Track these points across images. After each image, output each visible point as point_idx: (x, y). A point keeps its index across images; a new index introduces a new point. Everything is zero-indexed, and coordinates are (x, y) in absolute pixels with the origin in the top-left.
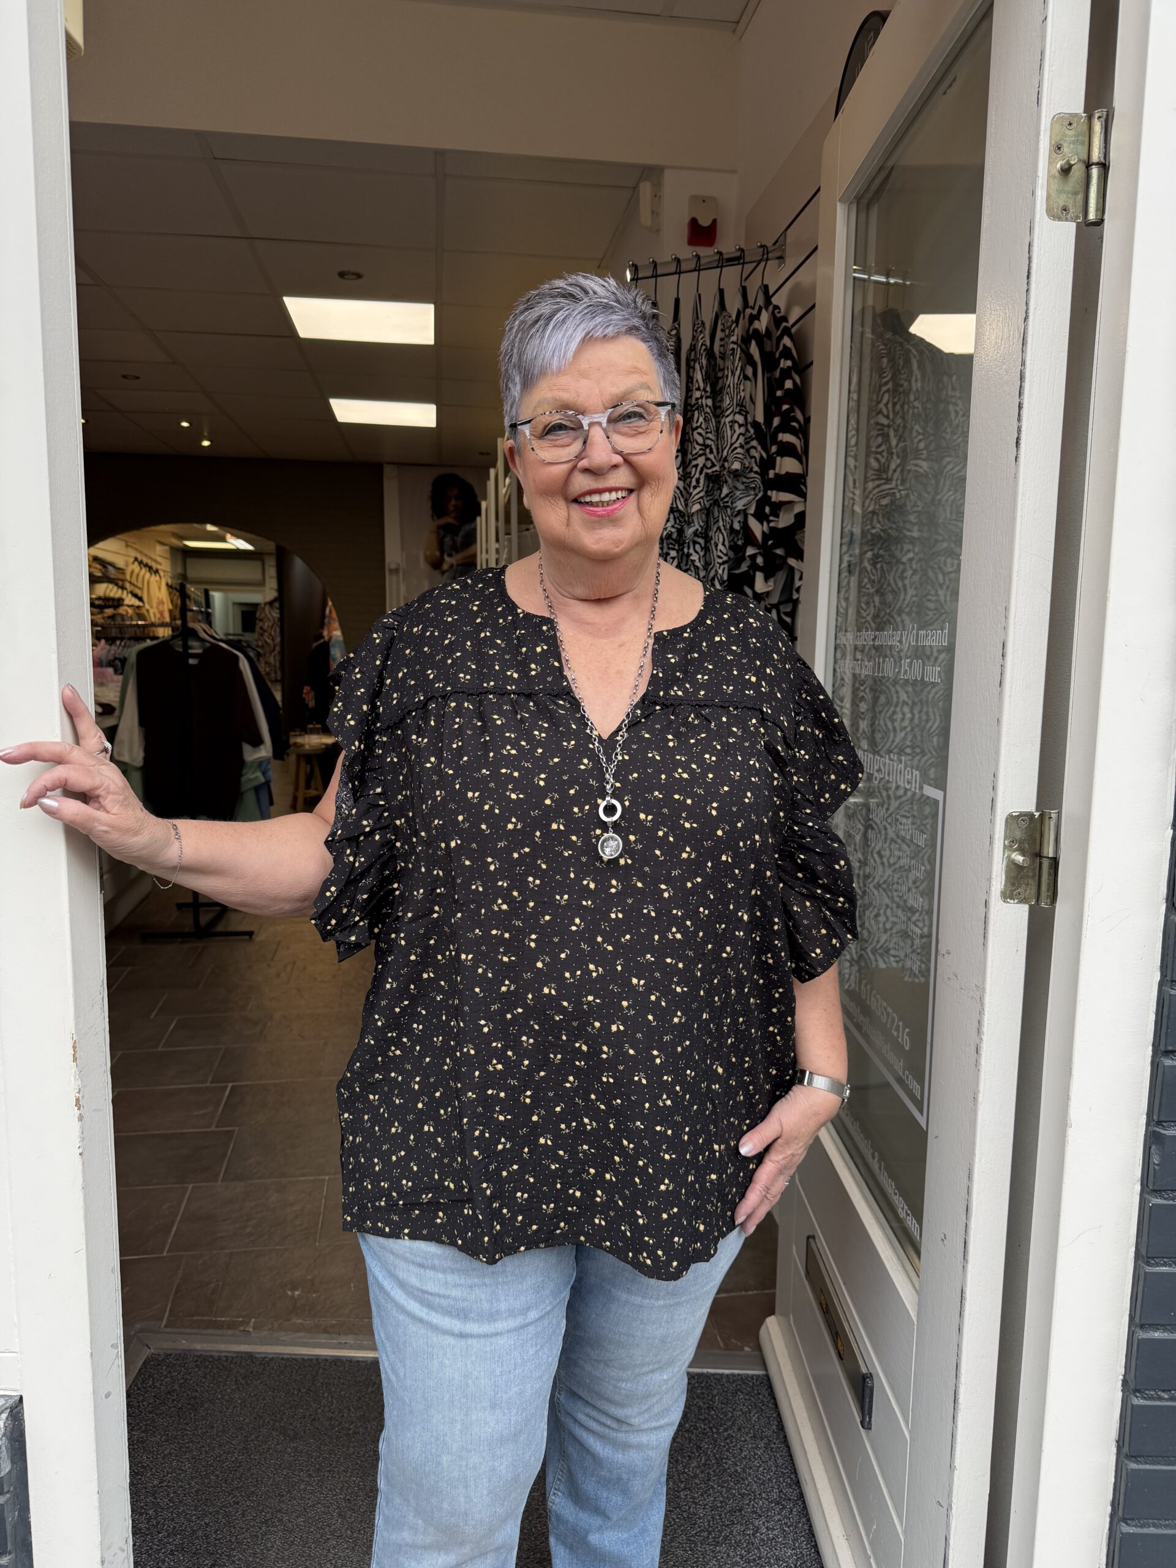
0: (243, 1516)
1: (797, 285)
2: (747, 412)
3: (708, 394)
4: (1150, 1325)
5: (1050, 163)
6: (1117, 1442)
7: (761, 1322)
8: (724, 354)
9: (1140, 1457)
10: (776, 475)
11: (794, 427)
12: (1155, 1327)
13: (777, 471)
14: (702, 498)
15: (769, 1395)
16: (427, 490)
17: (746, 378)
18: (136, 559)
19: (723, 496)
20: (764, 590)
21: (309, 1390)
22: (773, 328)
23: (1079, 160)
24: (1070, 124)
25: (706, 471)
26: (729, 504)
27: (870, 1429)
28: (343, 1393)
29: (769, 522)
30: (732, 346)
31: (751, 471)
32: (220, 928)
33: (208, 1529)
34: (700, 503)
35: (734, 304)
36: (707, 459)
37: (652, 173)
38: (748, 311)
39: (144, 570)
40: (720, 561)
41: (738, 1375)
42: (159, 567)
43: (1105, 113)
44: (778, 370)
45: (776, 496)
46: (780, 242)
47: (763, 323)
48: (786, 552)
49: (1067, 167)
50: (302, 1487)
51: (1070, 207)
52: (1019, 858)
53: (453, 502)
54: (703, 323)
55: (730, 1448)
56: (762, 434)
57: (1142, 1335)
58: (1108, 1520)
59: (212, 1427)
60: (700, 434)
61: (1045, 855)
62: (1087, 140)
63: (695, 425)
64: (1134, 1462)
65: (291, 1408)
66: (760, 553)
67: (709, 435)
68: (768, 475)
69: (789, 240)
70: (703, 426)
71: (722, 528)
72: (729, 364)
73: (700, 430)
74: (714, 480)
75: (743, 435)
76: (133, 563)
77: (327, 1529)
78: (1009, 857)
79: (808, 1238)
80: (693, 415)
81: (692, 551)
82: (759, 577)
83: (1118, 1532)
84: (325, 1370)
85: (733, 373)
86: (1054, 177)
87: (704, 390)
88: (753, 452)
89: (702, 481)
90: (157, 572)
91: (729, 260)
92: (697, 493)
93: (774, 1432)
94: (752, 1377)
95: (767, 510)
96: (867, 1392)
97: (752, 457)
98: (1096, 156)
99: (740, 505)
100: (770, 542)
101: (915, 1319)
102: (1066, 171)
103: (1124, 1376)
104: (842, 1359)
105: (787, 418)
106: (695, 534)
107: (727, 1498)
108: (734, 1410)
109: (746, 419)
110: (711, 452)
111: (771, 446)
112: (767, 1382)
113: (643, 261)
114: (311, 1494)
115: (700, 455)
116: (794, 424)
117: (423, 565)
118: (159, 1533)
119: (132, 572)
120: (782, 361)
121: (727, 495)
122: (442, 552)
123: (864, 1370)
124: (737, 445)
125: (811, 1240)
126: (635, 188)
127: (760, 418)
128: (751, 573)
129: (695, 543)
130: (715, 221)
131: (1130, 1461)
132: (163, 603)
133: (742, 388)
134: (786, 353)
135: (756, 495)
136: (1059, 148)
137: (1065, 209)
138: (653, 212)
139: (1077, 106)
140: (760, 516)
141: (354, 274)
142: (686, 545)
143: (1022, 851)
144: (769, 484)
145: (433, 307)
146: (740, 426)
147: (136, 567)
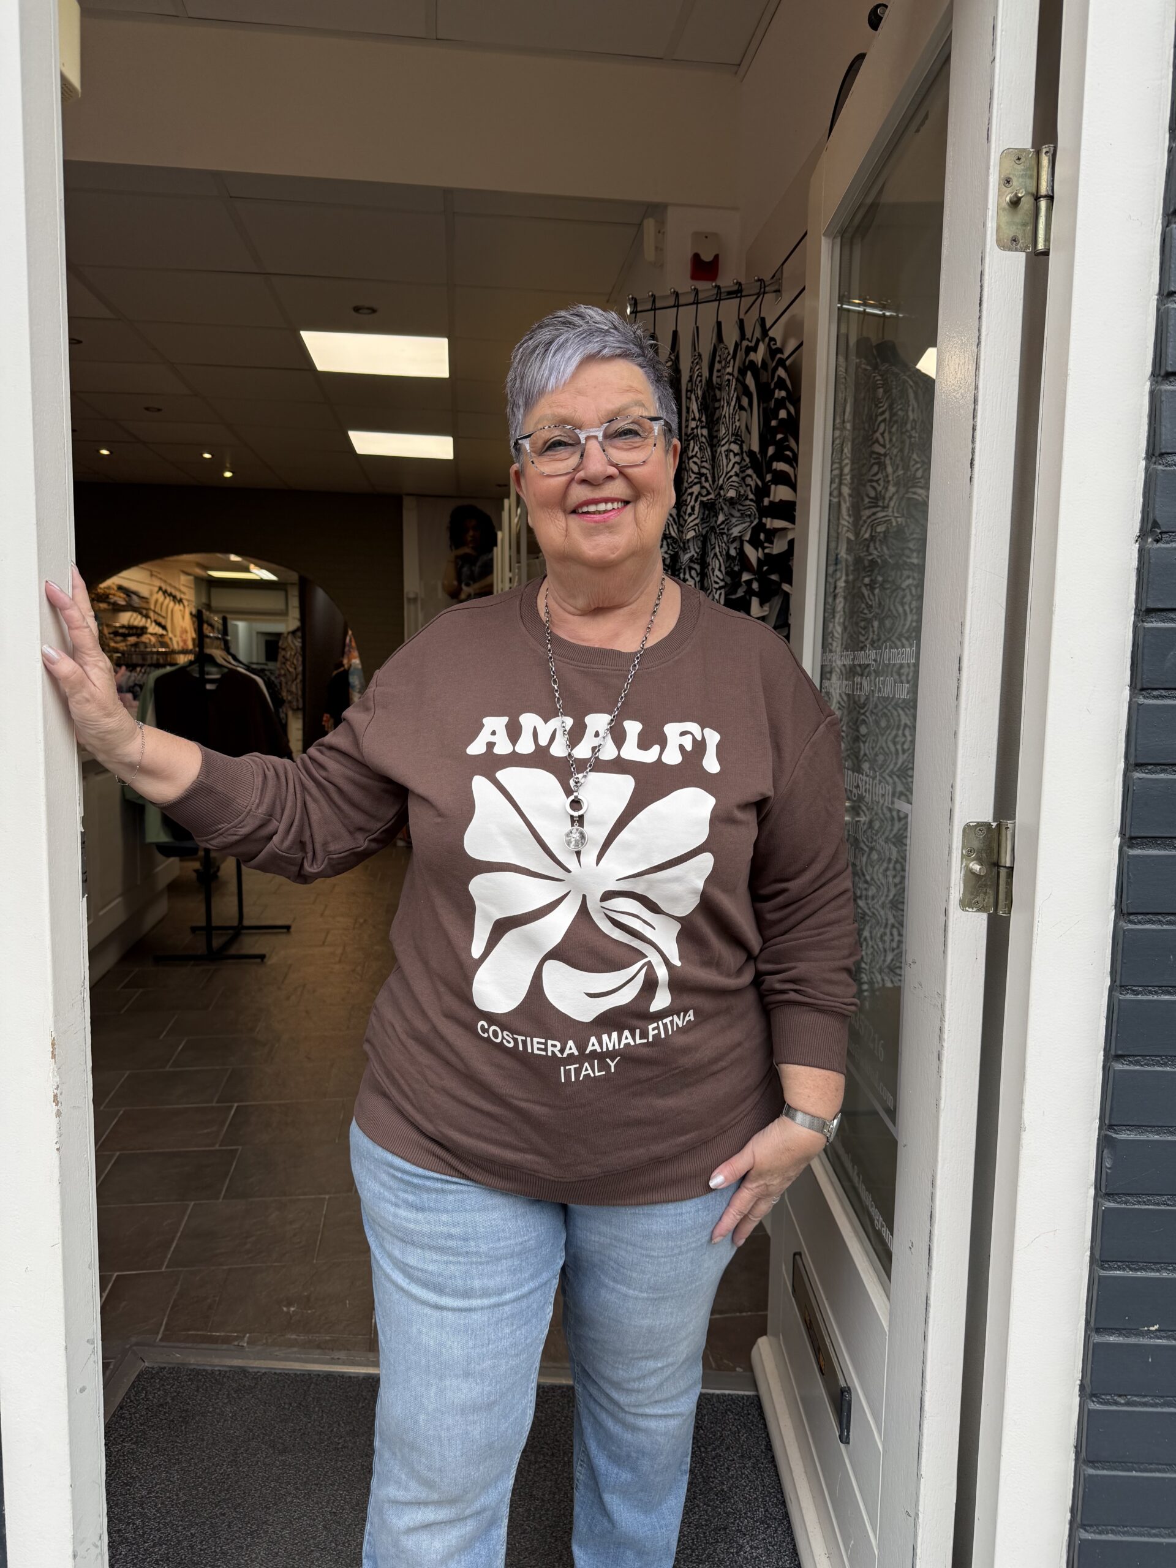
0: (229, 1527)
1: (793, 317)
2: (743, 442)
3: (704, 424)
4: (1105, 1329)
5: (999, 196)
6: (1076, 1447)
7: (753, 1342)
8: (721, 385)
9: (1097, 1462)
10: (771, 502)
11: (788, 455)
12: (1111, 1331)
13: (772, 498)
14: (697, 525)
15: (759, 1415)
16: (446, 520)
17: (742, 408)
18: (160, 588)
19: (719, 523)
20: (760, 615)
21: (300, 1404)
22: (769, 360)
23: (1028, 193)
24: (1019, 159)
25: (700, 498)
26: (726, 531)
27: (848, 1443)
28: (334, 1408)
29: (764, 548)
30: (727, 377)
31: (747, 498)
32: (233, 951)
33: (194, 1540)
34: (695, 530)
35: (731, 336)
36: (702, 487)
37: (656, 210)
38: (745, 343)
39: (168, 599)
40: (717, 586)
41: (729, 1395)
42: (183, 596)
43: (1052, 149)
44: (773, 402)
45: (771, 523)
46: (778, 276)
47: (758, 356)
48: (781, 578)
49: (1015, 199)
50: (289, 1499)
51: (1020, 238)
52: (976, 867)
53: (471, 533)
54: (700, 355)
55: (717, 1467)
56: (758, 463)
57: (1097, 1339)
58: (1067, 1526)
59: (203, 1440)
60: (695, 463)
61: (1003, 864)
62: (1035, 174)
63: (690, 454)
64: (1091, 1467)
65: (281, 1422)
66: (755, 579)
67: (704, 464)
68: (763, 502)
69: (785, 275)
70: (698, 455)
71: (718, 554)
72: (725, 394)
73: (695, 459)
74: (710, 509)
75: (739, 464)
76: (158, 592)
77: (312, 1541)
78: (967, 866)
79: (795, 1254)
80: (689, 444)
81: (687, 576)
82: (755, 602)
83: (1077, 1539)
84: (317, 1385)
85: (729, 404)
86: (1004, 209)
87: (700, 420)
88: (749, 480)
89: (697, 509)
90: (180, 601)
91: (729, 293)
92: (692, 520)
93: (762, 1452)
94: (743, 1397)
95: (762, 536)
96: (845, 1407)
97: (747, 485)
98: (1044, 189)
99: (735, 532)
100: (765, 568)
101: (886, 1329)
102: (1015, 203)
103: (1081, 1381)
104: (823, 1374)
105: (781, 447)
106: (691, 560)
107: (713, 1516)
108: (723, 1429)
109: (741, 448)
110: (707, 480)
111: (767, 473)
112: (757, 1403)
113: (643, 295)
114: (297, 1506)
115: (696, 484)
116: (788, 453)
117: (441, 594)
118: (145, 1542)
119: (157, 601)
120: (777, 391)
121: (723, 523)
122: (460, 583)
123: (843, 1384)
124: (732, 473)
125: (797, 1257)
126: (640, 225)
127: (755, 447)
128: (748, 597)
129: (691, 568)
130: (717, 257)
131: (1087, 1466)
132: (186, 632)
133: (737, 417)
134: (781, 384)
135: (752, 522)
136: (1008, 182)
137: (1014, 240)
138: (656, 248)
139: (1024, 140)
140: (755, 543)
141: (368, 308)
142: (682, 571)
143: (980, 861)
144: (764, 512)
145: (445, 341)
146: (735, 455)
147: (160, 596)
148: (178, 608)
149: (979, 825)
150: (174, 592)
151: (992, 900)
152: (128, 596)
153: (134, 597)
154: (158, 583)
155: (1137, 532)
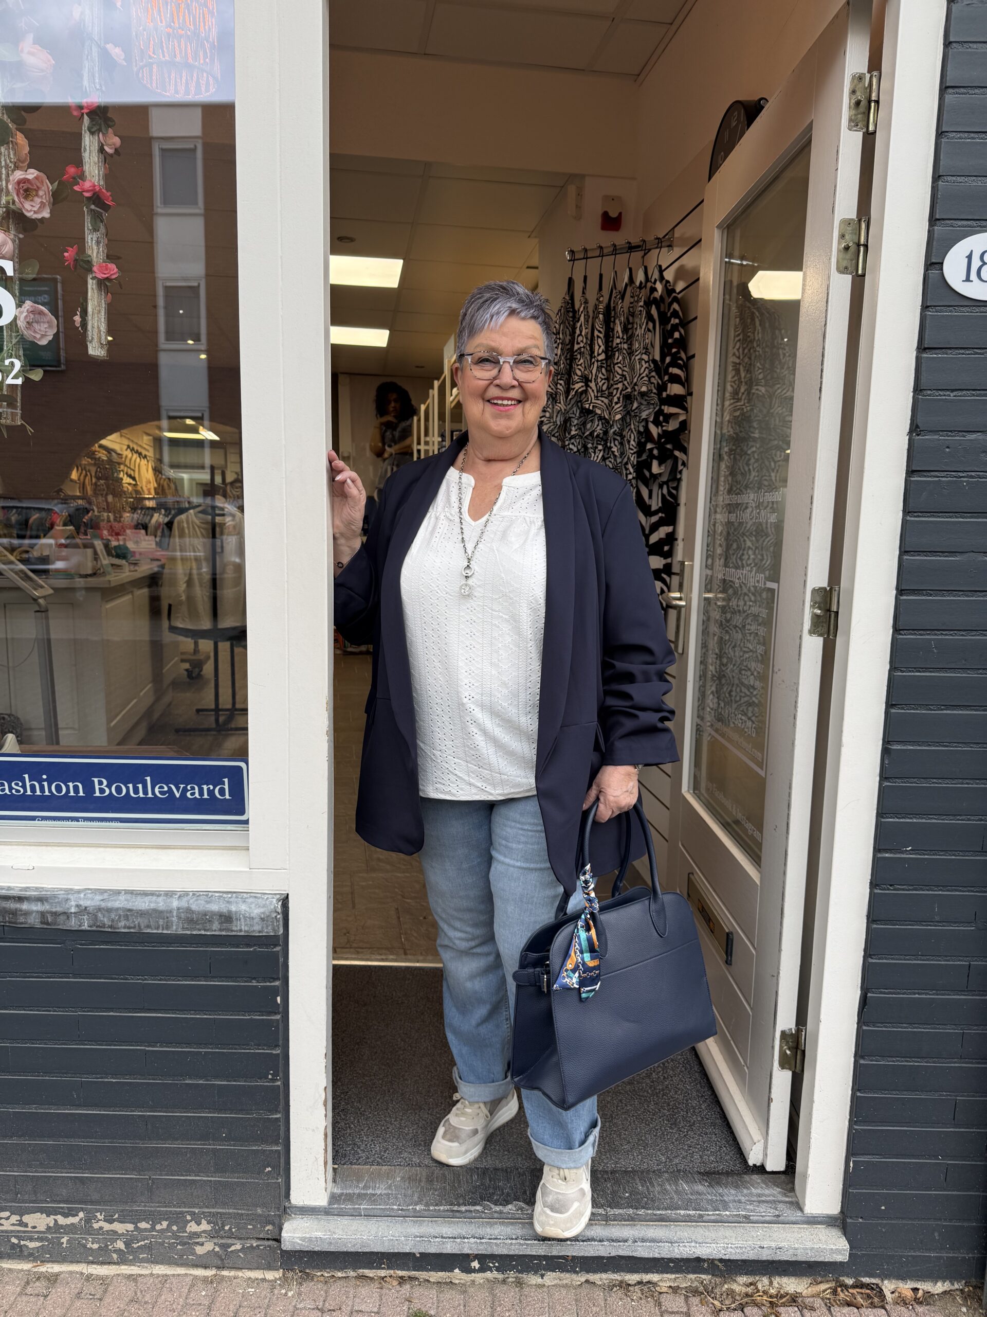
1: (684, 264)
2: (649, 353)
3: (625, 342)
5: (838, 244)
6: (867, 917)
8: (634, 313)
9: (878, 922)
10: (668, 395)
11: (680, 364)
12: (886, 851)
13: (668, 392)
14: (620, 410)
16: (373, 394)
17: (649, 330)
18: (129, 447)
19: (634, 408)
20: (658, 472)
22: (666, 297)
23: (854, 243)
24: (849, 224)
25: (623, 393)
26: (637, 414)
27: (731, 964)
29: (662, 426)
30: (640, 308)
31: (652, 392)
34: (619, 413)
35: (640, 277)
36: (624, 385)
37: (576, 179)
38: (649, 285)
39: (135, 456)
40: (632, 452)
42: (147, 453)
43: (867, 219)
44: (670, 326)
45: (668, 409)
46: (669, 236)
47: (659, 293)
48: (674, 447)
49: (847, 246)
51: (849, 267)
52: (818, 612)
53: (393, 404)
56: (658, 368)
57: (879, 855)
58: (862, 959)
60: (619, 368)
61: (833, 610)
62: (858, 233)
63: (616, 361)
64: (875, 924)
66: (656, 447)
67: (625, 369)
68: (662, 395)
69: (676, 235)
70: (622, 363)
71: (633, 430)
72: (637, 320)
73: (619, 365)
74: (628, 398)
75: (647, 368)
76: (126, 450)
78: (813, 611)
79: (689, 874)
80: (615, 354)
81: (612, 445)
82: (655, 463)
85: (641, 328)
86: (841, 251)
87: (623, 338)
89: (621, 399)
90: (145, 457)
91: (634, 247)
92: (618, 407)
95: (661, 418)
96: (730, 944)
97: (652, 383)
98: (862, 241)
99: (644, 415)
100: (663, 440)
101: (758, 883)
102: (847, 248)
104: (714, 933)
105: (675, 358)
106: (614, 433)
109: (649, 357)
110: (626, 380)
111: (664, 375)
115: (620, 382)
116: (680, 362)
120: (673, 319)
121: (637, 408)
122: (384, 444)
123: (727, 931)
125: (691, 875)
126: (564, 188)
127: (657, 357)
128: (650, 460)
129: (615, 439)
130: (620, 214)
131: (873, 923)
132: (150, 483)
133: (646, 337)
134: (675, 314)
135: (655, 408)
136: (843, 236)
137: (846, 268)
139: (853, 215)
140: (657, 423)
141: (349, 238)
143: (820, 608)
144: (664, 402)
145: (402, 261)
146: (646, 362)
147: (128, 453)
148: (144, 462)
149: (820, 588)
150: (140, 450)
151: (826, 630)
152: (109, 453)
153: (113, 454)
154: (126, 442)
155: (908, 430)
